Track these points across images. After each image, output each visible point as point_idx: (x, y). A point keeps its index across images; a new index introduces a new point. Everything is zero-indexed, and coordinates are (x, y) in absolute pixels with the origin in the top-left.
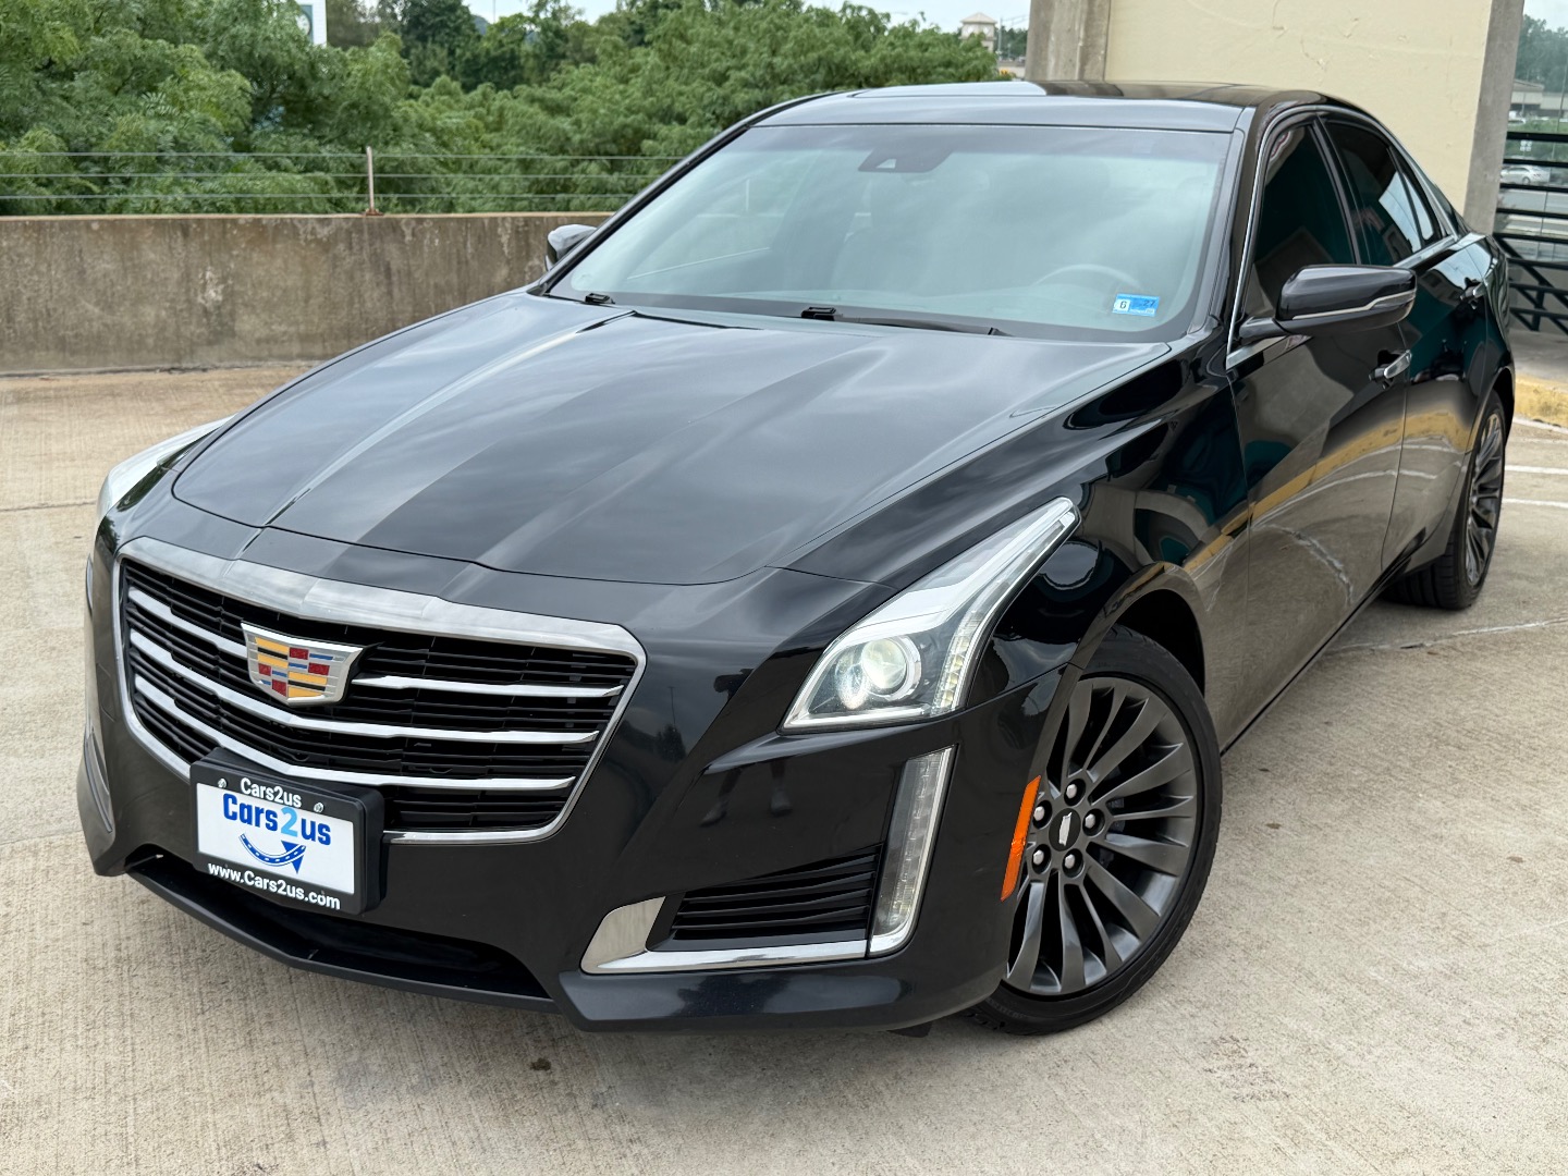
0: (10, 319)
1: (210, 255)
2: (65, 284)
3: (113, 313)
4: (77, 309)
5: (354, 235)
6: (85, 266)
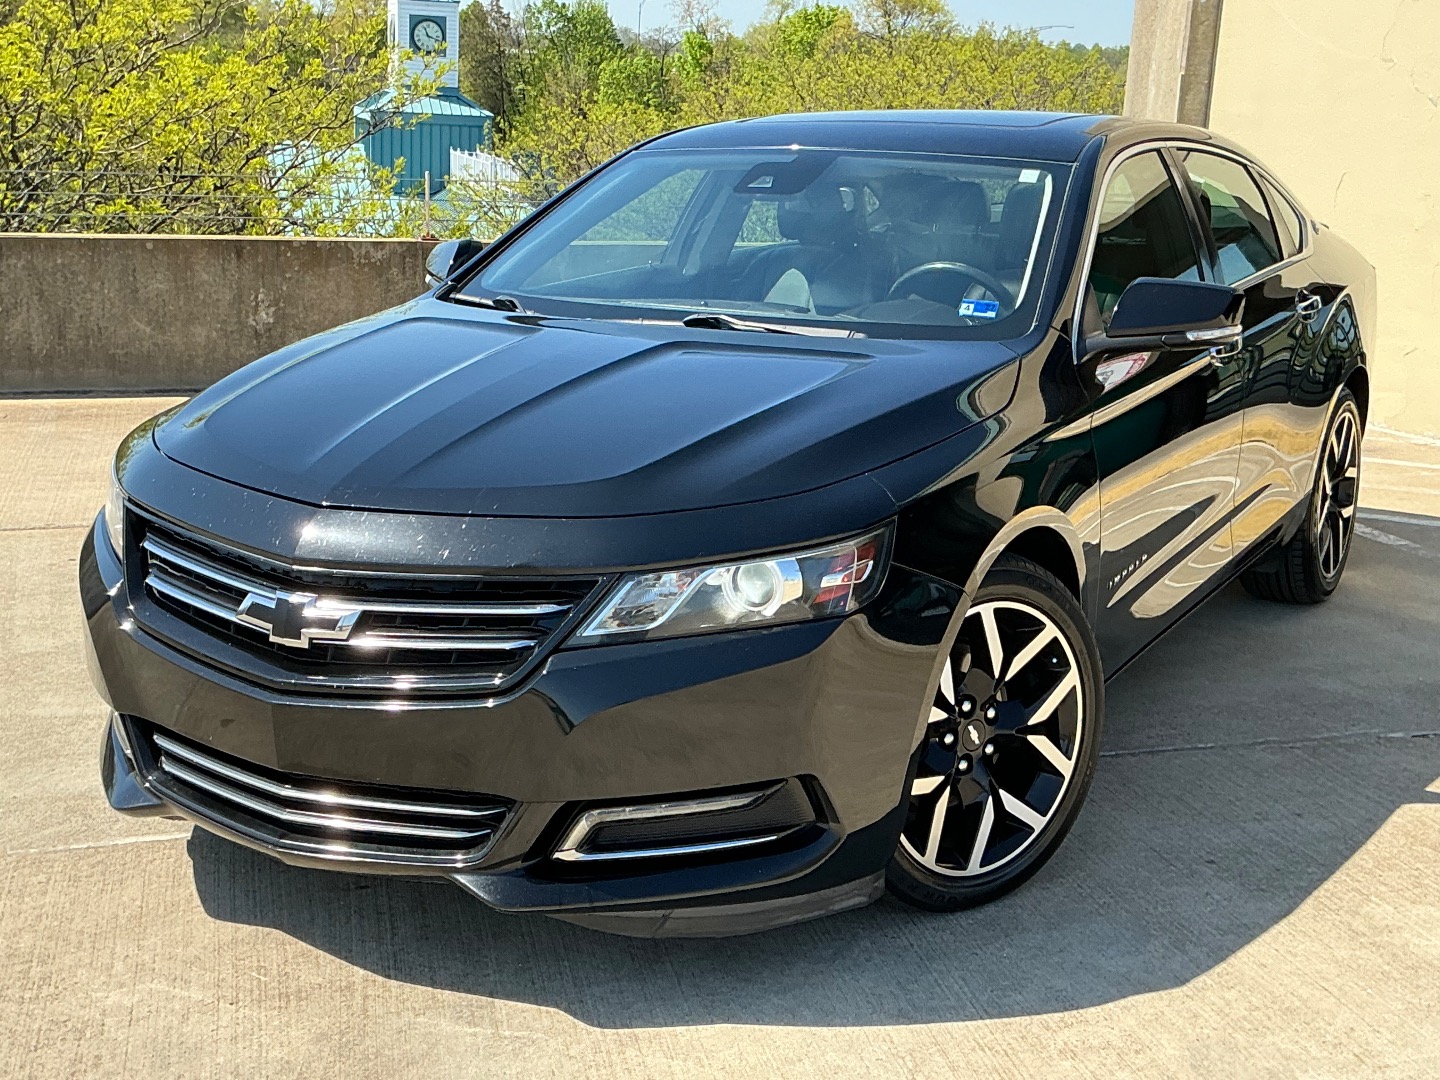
0: (62, 336)
1: (263, 277)
2: (118, 303)
3: (164, 333)
4: (128, 328)
5: (408, 259)
6: (138, 286)
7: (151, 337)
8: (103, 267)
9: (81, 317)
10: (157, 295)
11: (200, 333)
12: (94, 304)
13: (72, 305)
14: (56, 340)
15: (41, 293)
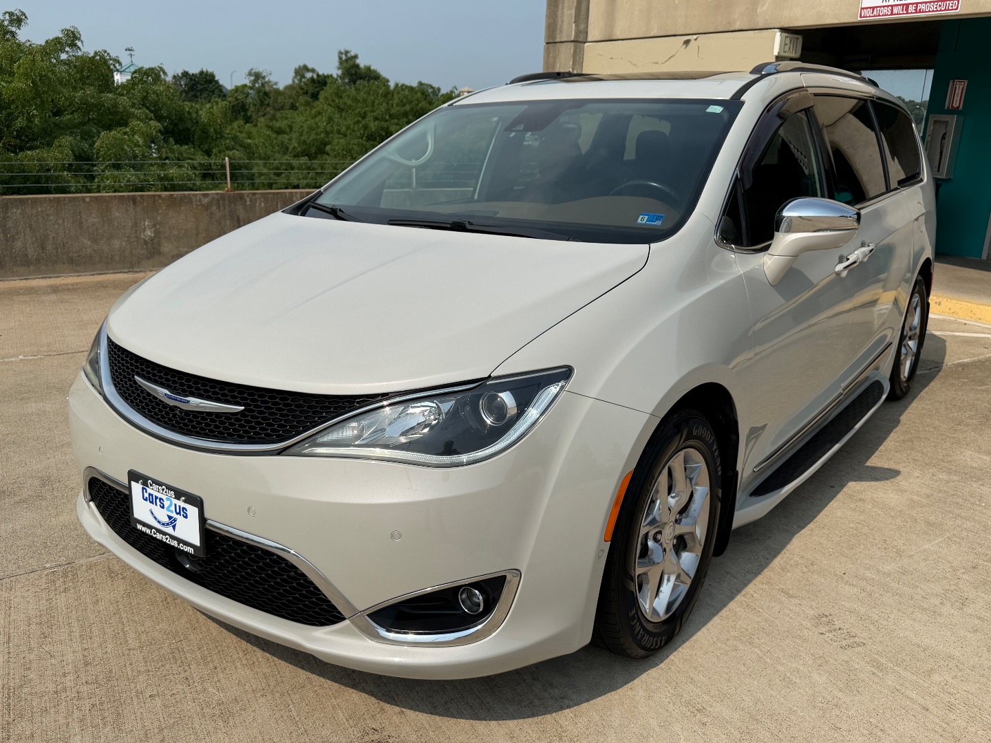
0: (43, 248)
1: (147, 213)
2: (72, 230)
4: (79, 242)
5: (220, 201)
6: (83, 220)
7: (91, 246)
8: (63, 212)
9: (53, 238)
10: (93, 225)
11: (116, 244)
12: (60, 231)
13: (48, 232)
14: (41, 251)
15: (31, 227)
